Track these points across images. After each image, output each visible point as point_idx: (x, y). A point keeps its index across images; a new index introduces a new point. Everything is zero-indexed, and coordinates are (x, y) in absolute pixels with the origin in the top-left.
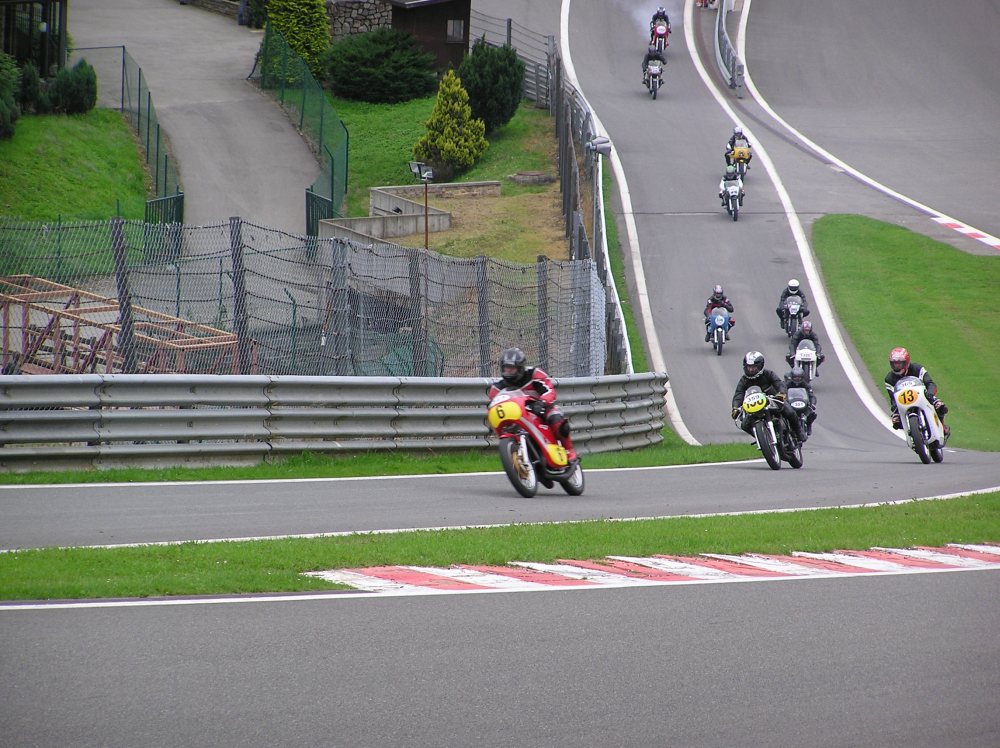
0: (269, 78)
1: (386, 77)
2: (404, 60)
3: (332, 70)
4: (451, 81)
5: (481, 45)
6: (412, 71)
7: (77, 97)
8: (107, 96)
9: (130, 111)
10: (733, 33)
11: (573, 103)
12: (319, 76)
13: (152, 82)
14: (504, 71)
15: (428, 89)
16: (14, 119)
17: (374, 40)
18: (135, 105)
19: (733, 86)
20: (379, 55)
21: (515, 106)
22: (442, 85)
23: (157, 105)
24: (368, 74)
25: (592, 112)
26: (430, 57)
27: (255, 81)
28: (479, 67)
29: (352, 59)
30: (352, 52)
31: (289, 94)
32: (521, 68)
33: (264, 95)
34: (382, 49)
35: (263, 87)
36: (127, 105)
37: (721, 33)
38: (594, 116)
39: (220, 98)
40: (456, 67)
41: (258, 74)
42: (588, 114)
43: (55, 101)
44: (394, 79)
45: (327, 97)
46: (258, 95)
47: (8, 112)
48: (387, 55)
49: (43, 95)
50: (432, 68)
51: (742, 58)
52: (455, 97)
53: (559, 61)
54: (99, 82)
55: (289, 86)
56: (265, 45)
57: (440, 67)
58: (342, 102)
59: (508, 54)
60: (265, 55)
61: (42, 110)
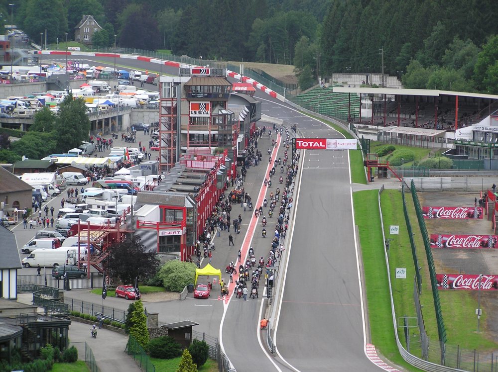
0: (130, 351)
1: (166, 351)
2: (172, 346)
3: (150, 349)
4: (186, 352)
5: (195, 341)
6: (174, 349)
7: (71, 357)
8: (81, 357)
9: (88, 362)
10: (272, 336)
11: (224, 358)
12: (146, 351)
13: (94, 353)
14: (202, 349)
15: (180, 354)
16: (52, 364)
17: (163, 340)
18: (89, 360)
19: (272, 353)
20: (164, 344)
21: (206, 360)
22: (184, 353)
23: (96, 360)
24: (161, 350)
25: (230, 361)
26: (180, 345)
27: (126, 352)
28: (195, 348)
29: (156, 345)
30: (156, 343)
31: (137, 357)
32: (208, 348)
33: (129, 357)
34: (165, 342)
35: (129, 354)
36: (87, 360)
37: (268, 336)
38: (230, 363)
39: (116, 358)
40: (188, 348)
41: (127, 350)
42: (228, 362)
43: (65, 359)
44: (169, 352)
45: (148, 357)
46: (127, 357)
47: (50, 362)
48: (167, 344)
49: (61, 357)
50: (180, 348)
51: (275, 344)
52: (187, 357)
53: (219, 345)
54: (78, 353)
55: (137, 354)
56: (129, 341)
57: (183, 348)
58: (153, 359)
59: (204, 344)
60: (129, 344)
61: (61, 361)
